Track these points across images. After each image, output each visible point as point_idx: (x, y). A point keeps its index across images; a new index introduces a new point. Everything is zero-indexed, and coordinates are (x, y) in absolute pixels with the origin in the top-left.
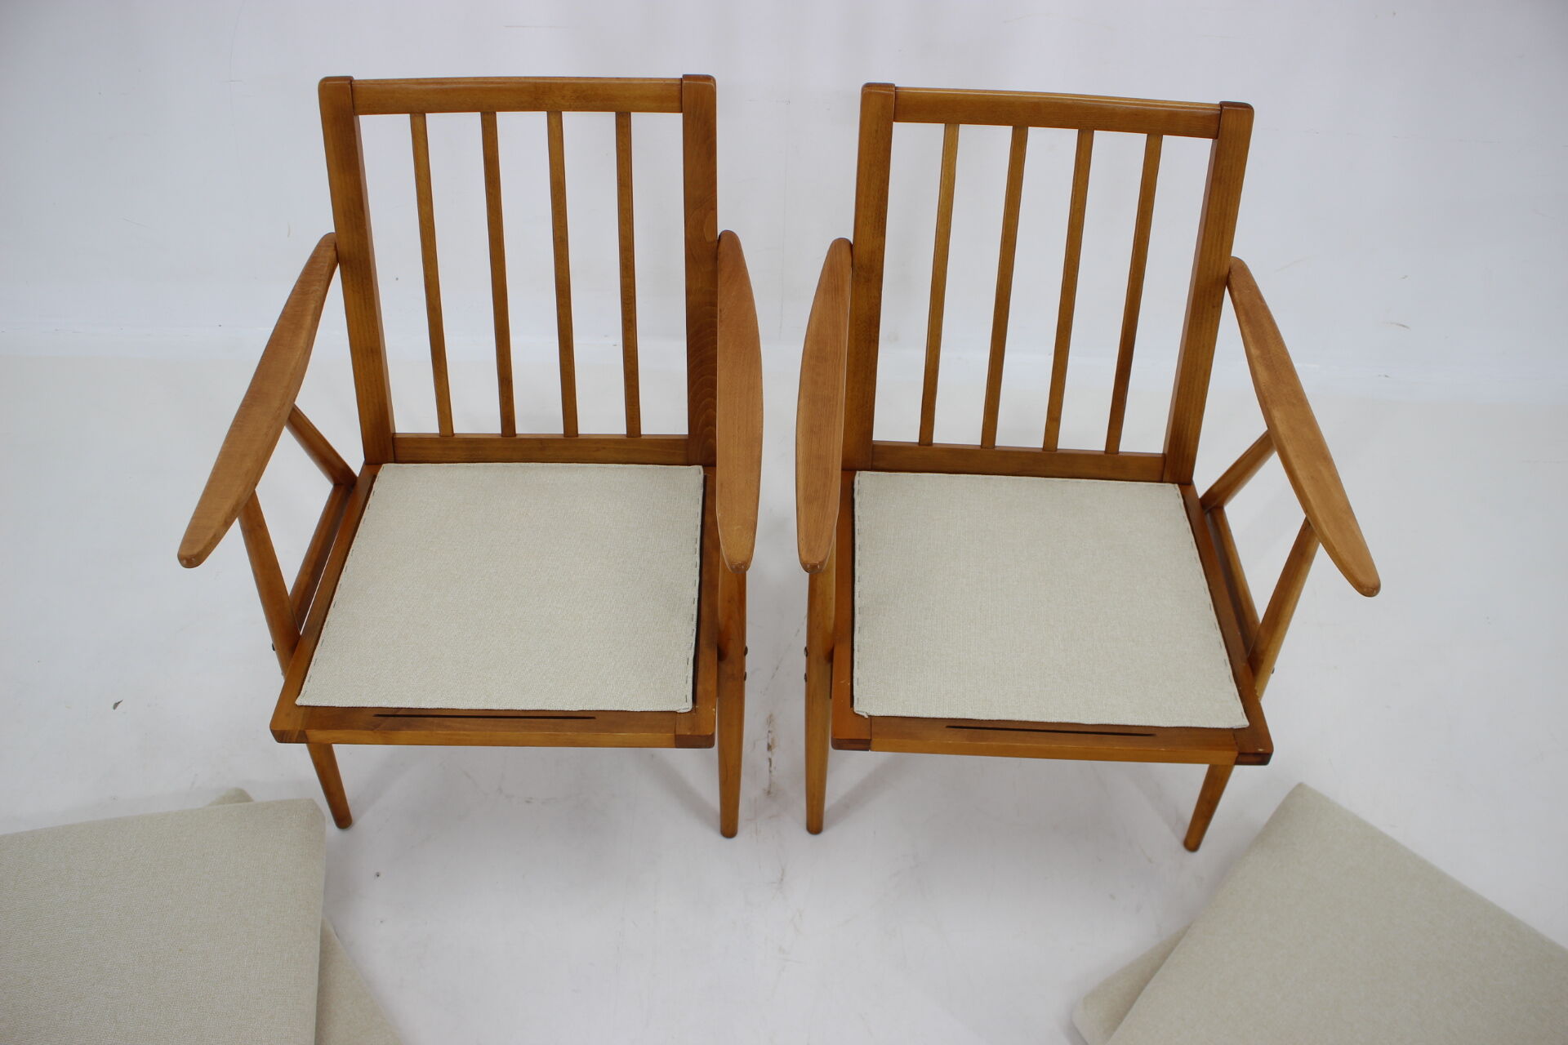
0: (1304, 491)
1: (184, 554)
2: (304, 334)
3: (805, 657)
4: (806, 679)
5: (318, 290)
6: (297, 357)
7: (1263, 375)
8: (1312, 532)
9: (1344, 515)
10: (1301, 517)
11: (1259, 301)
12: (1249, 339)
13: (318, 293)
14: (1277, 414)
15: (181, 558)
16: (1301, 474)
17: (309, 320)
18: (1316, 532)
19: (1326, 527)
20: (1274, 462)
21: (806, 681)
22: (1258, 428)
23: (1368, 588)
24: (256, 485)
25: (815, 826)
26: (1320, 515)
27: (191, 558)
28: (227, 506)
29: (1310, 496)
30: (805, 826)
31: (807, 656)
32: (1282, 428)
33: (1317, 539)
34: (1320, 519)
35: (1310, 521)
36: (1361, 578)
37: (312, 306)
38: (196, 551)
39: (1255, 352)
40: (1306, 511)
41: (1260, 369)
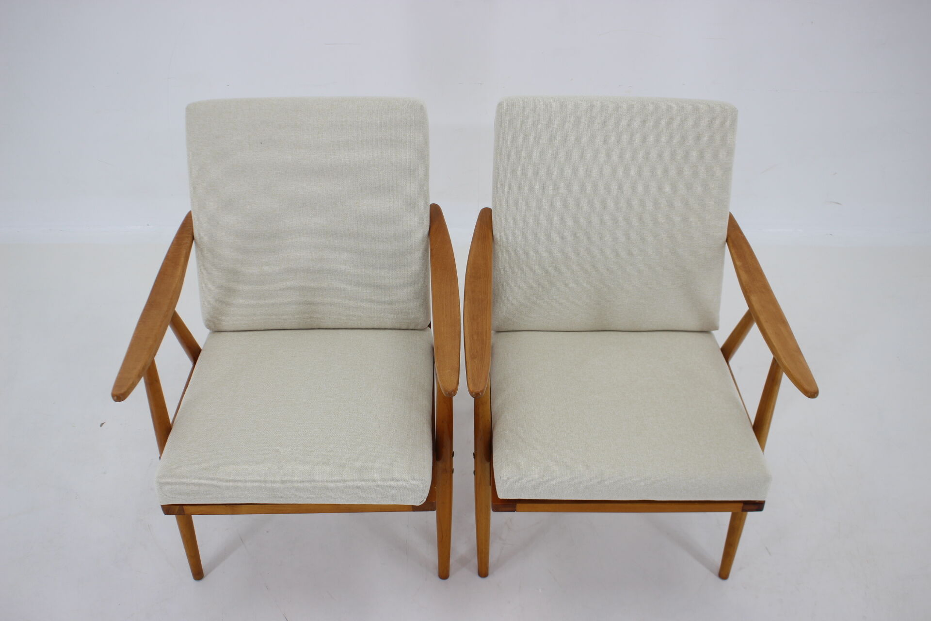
0: (772, 343)
1: (115, 393)
2: (180, 269)
3: (473, 459)
4: (475, 473)
5: (187, 243)
6: (176, 282)
7: (744, 277)
8: (778, 366)
9: (796, 353)
10: (770, 357)
11: (740, 234)
12: (735, 256)
13: (188, 244)
14: (754, 298)
15: (113, 396)
16: (769, 332)
17: (182, 259)
18: (781, 366)
19: (785, 361)
20: (755, 329)
21: (475, 474)
22: (743, 308)
23: (812, 394)
24: (155, 355)
25: (483, 572)
26: (781, 354)
27: (119, 396)
28: (139, 366)
29: (775, 344)
30: (477, 574)
31: (475, 458)
32: (757, 306)
33: (781, 370)
34: (781, 356)
35: (776, 359)
36: (807, 387)
37: (184, 252)
38: (122, 391)
39: (738, 263)
40: (773, 352)
41: (743, 274)
